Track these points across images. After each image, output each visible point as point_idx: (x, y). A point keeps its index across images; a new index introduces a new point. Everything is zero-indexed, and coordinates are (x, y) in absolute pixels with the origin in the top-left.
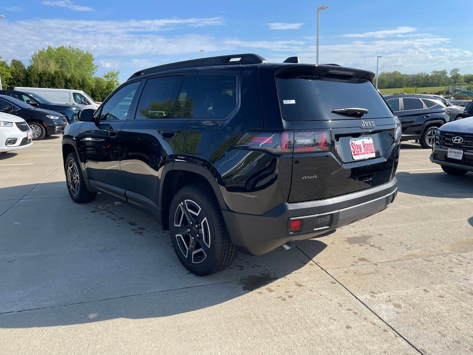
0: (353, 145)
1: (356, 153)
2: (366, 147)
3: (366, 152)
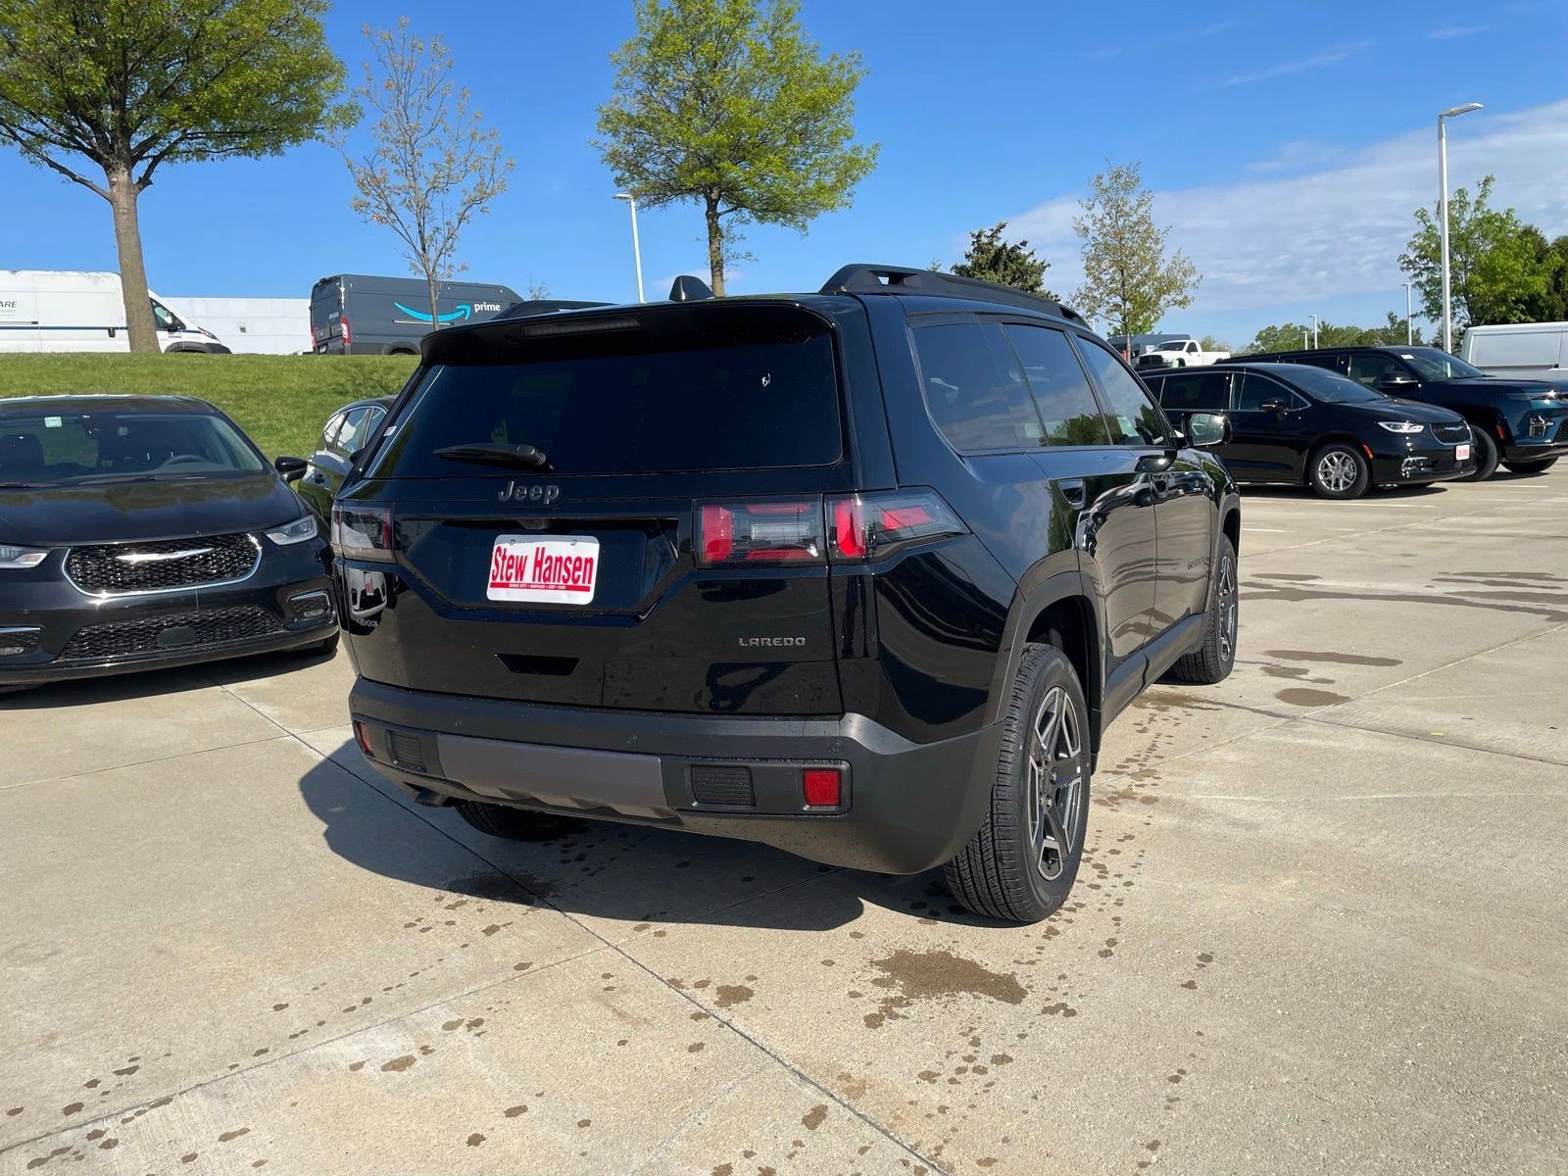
2: (545, 566)
3: (542, 582)
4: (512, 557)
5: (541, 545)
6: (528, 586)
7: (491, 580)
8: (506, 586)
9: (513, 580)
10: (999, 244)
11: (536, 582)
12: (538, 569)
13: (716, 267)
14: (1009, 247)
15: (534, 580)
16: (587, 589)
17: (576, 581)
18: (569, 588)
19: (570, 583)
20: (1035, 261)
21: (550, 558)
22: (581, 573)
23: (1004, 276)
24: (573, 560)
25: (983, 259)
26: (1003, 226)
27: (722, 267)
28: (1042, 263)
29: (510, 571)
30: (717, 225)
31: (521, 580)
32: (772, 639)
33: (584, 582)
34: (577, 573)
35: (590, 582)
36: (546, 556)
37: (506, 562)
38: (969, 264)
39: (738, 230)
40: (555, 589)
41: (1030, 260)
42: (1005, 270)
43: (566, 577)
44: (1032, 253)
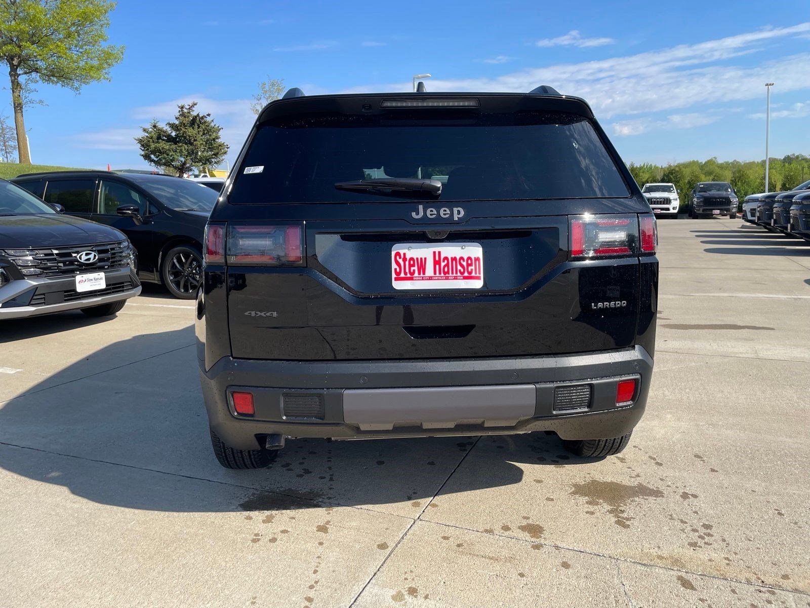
0: (400, 258)
1: (402, 275)
2: (443, 264)
3: (442, 275)
4: (412, 259)
5: (437, 250)
6: (430, 278)
7: (394, 276)
8: (411, 279)
9: (416, 274)
10: (194, 114)
11: (438, 274)
12: (437, 266)
13: (17, 107)
14: (201, 116)
15: (435, 273)
16: (478, 278)
17: (470, 273)
18: (465, 278)
19: (466, 274)
20: (215, 125)
21: (446, 258)
22: (473, 267)
23: (198, 132)
24: (465, 259)
25: (186, 121)
26: (196, 104)
27: (22, 107)
28: (218, 127)
29: (412, 269)
30: (18, 81)
31: (424, 273)
32: (610, 302)
33: (476, 273)
34: (470, 268)
35: (480, 273)
36: (442, 257)
37: (407, 263)
38: (177, 122)
39: (32, 86)
40: (454, 279)
41: (212, 124)
42: (198, 128)
43: (462, 270)
44: (213, 121)
